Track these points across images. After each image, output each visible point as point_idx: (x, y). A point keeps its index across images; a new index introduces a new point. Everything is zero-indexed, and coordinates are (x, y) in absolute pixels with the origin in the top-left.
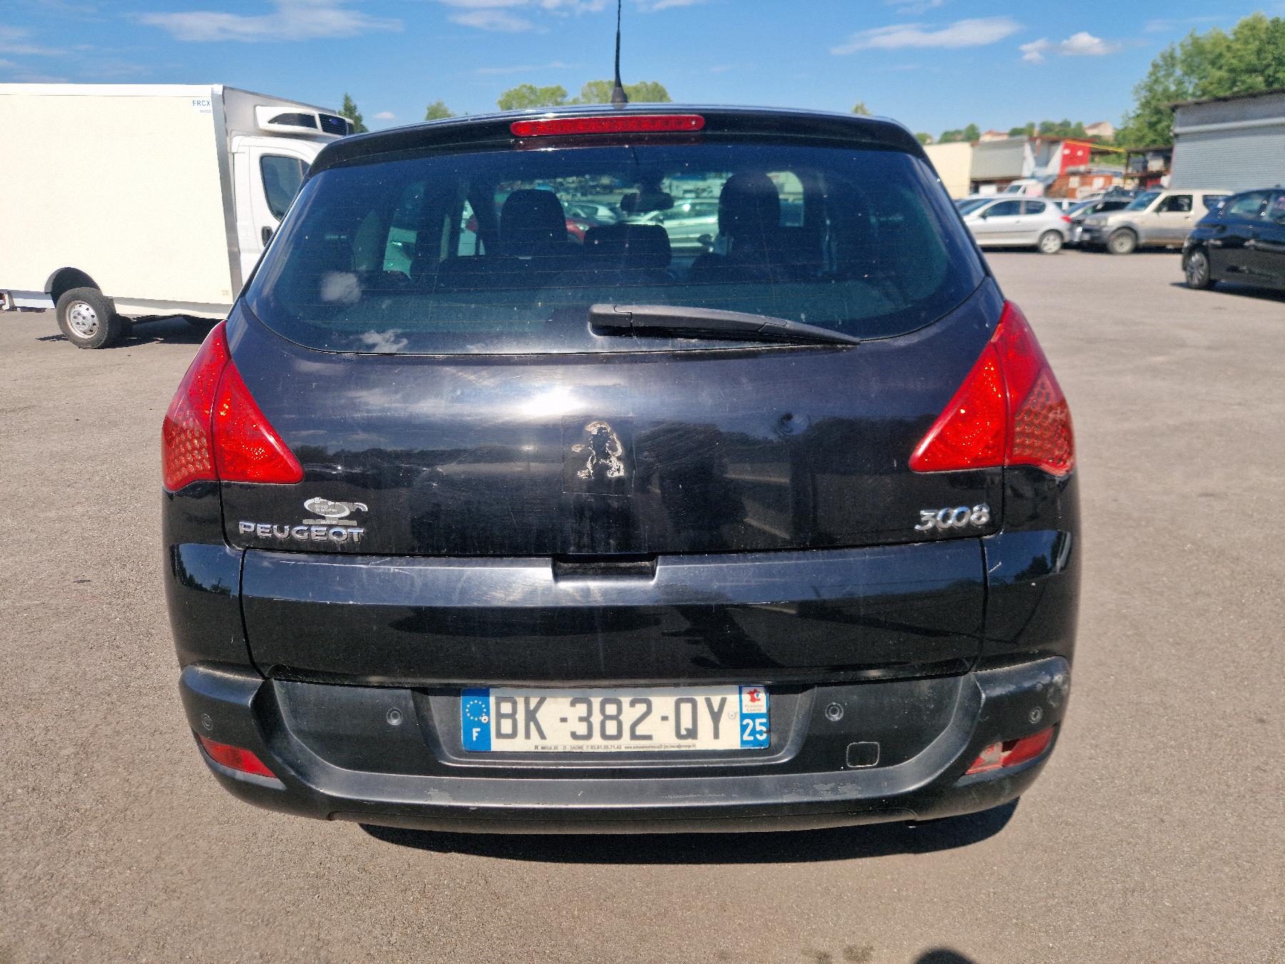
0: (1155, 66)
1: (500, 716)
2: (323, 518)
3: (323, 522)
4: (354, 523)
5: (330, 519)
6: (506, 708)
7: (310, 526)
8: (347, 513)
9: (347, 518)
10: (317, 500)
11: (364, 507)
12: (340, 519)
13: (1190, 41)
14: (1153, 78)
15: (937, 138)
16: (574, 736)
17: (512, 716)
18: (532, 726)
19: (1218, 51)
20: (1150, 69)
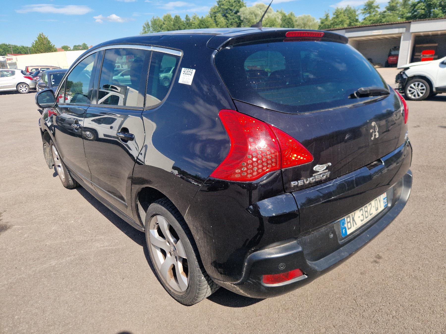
0: (144, 27)
1: (348, 223)
2: (318, 172)
3: (318, 173)
4: (327, 171)
5: (321, 171)
6: (348, 220)
7: (315, 176)
8: (325, 168)
9: (325, 170)
10: (317, 166)
11: (330, 164)
12: (323, 170)
13: (153, 20)
14: (144, 31)
15: (72, 48)
16: (362, 221)
17: (350, 222)
18: (354, 222)
19: (161, 24)
20: (143, 28)
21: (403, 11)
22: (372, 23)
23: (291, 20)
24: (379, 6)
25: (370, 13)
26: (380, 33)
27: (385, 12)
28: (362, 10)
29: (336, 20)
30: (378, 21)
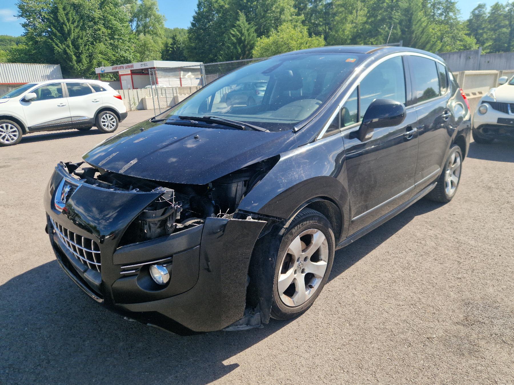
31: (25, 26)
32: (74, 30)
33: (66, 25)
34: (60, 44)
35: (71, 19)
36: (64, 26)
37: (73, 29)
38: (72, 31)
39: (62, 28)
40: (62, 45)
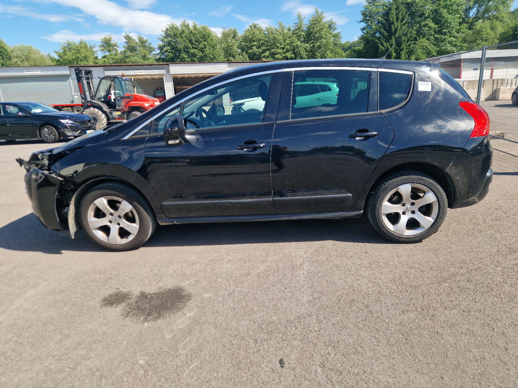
21: (144, 53)
22: (115, 63)
23: (4, 49)
24: (117, 45)
25: (109, 51)
26: (142, 74)
27: (125, 52)
28: (100, 47)
29: (78, 56)
30: (121, 60)
31: (363, 29)
32: (401, 27)
33: (394, 25)
34: (385, 44)
35: (401, 17)
36: (392, 25)
37: (399, 27)
38: (399, 29)
39: (390, 27)
40: (387, 44)
